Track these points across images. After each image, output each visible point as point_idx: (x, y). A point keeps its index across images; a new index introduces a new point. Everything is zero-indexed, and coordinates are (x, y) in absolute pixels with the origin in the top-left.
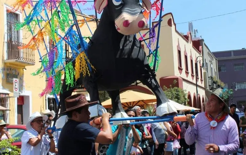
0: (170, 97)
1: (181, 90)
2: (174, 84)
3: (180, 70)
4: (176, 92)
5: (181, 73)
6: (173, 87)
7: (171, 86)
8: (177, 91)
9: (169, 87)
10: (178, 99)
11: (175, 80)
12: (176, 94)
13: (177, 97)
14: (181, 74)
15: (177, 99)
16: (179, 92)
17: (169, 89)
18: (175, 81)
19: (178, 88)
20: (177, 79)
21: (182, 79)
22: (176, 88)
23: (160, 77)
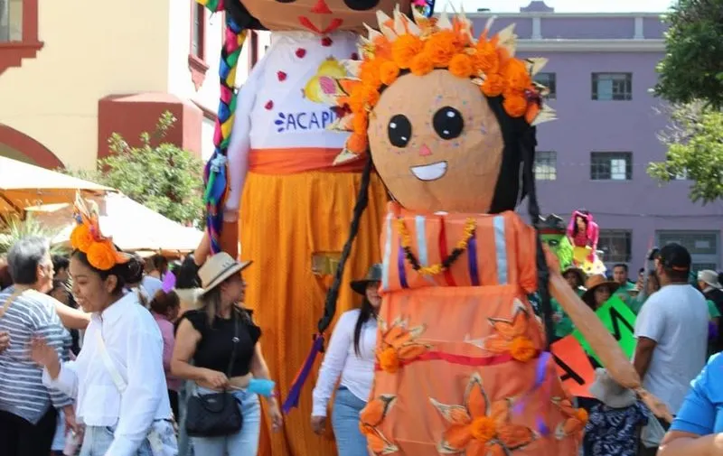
0: (138, 189)
1: (190, 161)
2: (161, 131)
3: (195, 72)
4: (167, 169)
5: (197, 83)
6: (154, 144)
7: (146, 136)
8: (171, 163)
9: (135, 142)
10: (175, 197)
11: (169, 114)
12: (166, 175)
13: (170, 187)
14: (200, 89)
15: (166, 200)
16: (180, 167)
17: (135, 151)
18: (168, 119)
19: (177, 150)
20: (177, 109)
21: (201, 112)
22: (170, 148)
23: (102, 95)
